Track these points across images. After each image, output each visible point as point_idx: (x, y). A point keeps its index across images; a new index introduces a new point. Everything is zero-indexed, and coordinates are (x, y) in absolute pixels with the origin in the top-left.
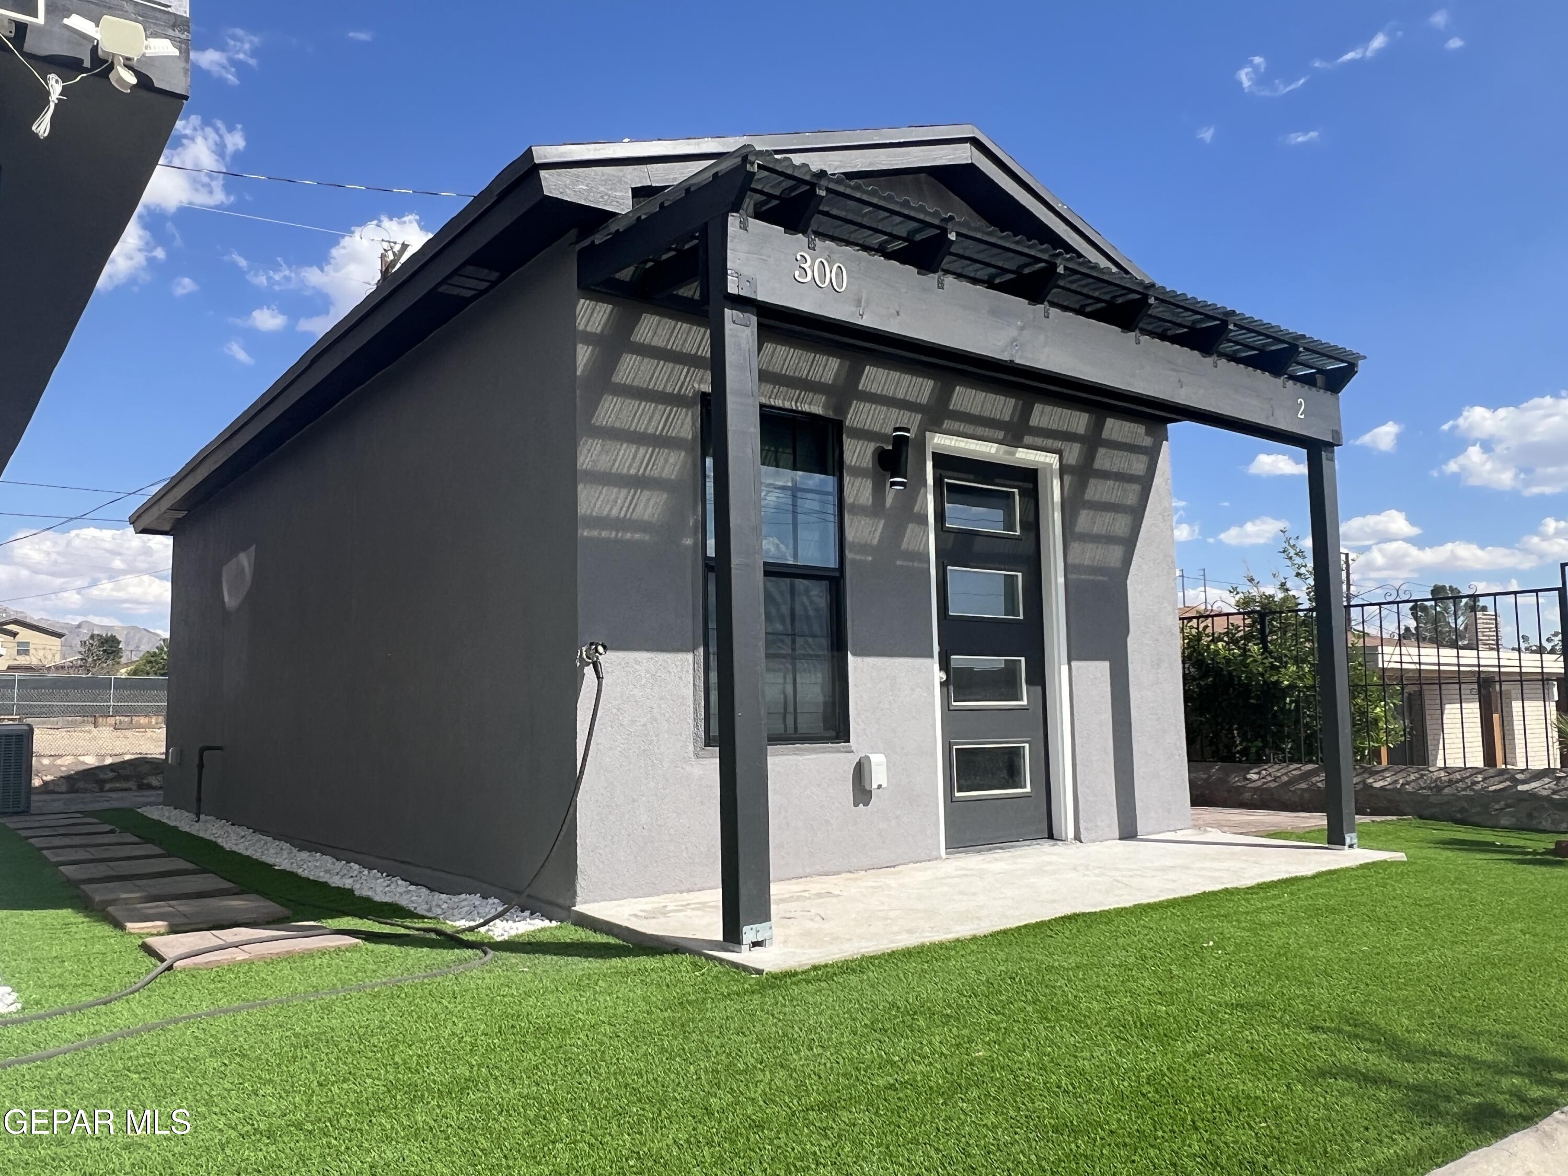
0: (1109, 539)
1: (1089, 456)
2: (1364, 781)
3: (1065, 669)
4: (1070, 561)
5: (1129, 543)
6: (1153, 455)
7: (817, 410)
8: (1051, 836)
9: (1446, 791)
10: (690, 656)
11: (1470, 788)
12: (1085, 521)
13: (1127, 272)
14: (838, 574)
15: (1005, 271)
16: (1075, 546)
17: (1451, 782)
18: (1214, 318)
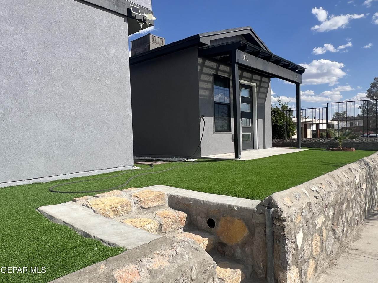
0: (263, 98)
1: (260, 84)
2: (292, 141)
3: (257, 120)
4: (258, 102)
5: (265, 99)
6: (268, 83)
7: (227, 76)
8: (254, 149)
9: (306, 142)
10: (212, 118)
11: (310, 141)
12: (260, 95)
13: (268, 51)
14: (229, 104)
15: (251, 51)
16: (258, 100)
17: (307, 141)
18: (279, 59)
